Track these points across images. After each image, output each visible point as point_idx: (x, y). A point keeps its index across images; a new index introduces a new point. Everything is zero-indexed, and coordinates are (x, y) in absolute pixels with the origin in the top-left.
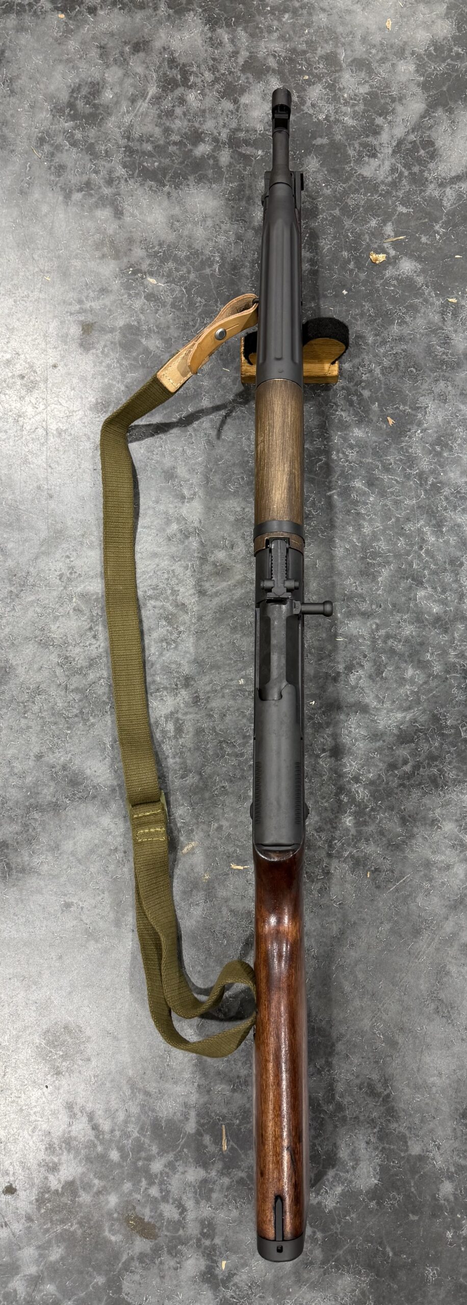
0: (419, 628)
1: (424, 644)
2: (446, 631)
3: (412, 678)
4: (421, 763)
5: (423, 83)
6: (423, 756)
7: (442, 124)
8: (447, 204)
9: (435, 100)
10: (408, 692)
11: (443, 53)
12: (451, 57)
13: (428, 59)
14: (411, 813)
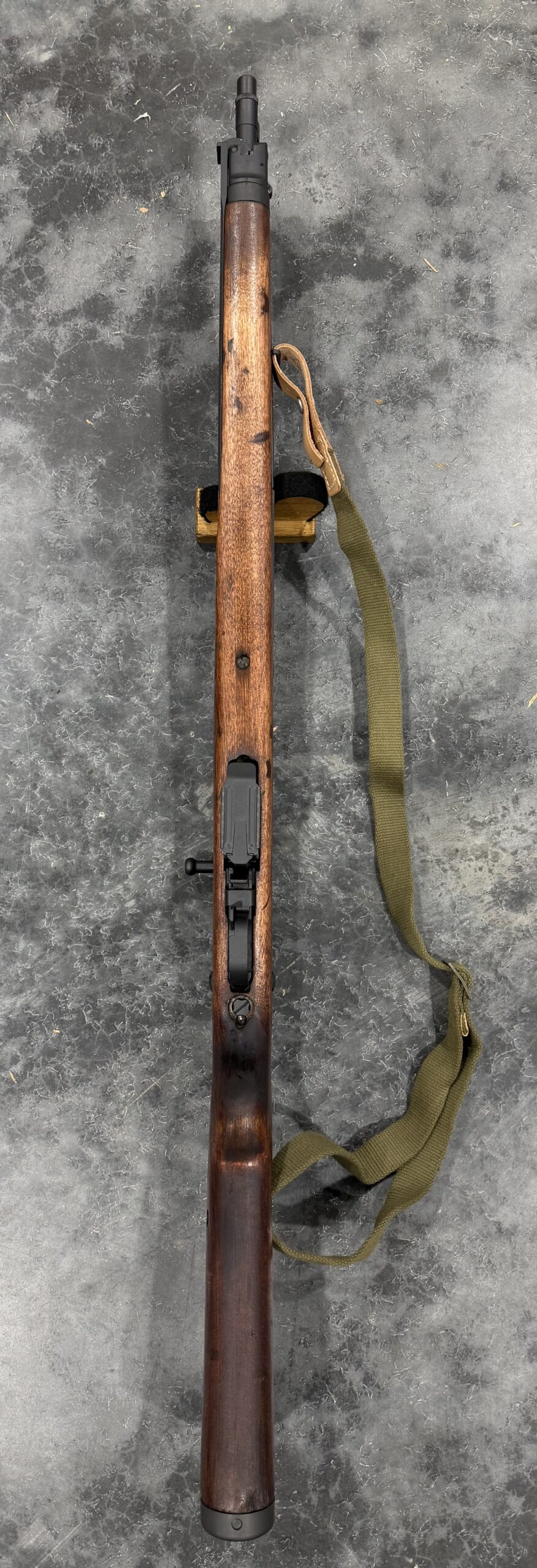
0: (33, 888)
1: (39, 907)
2: (67, 889)
3: (25, 952)
4: (35, 1060)
5: (30, 193)
6: (37, 1051)
7: (54, 245)
8: (60, 348)
9: (44, 214)
10: (20, 971)
11: (55, 152)
12: (65, 157)
13: (36, 161)
14: (22, 1125)
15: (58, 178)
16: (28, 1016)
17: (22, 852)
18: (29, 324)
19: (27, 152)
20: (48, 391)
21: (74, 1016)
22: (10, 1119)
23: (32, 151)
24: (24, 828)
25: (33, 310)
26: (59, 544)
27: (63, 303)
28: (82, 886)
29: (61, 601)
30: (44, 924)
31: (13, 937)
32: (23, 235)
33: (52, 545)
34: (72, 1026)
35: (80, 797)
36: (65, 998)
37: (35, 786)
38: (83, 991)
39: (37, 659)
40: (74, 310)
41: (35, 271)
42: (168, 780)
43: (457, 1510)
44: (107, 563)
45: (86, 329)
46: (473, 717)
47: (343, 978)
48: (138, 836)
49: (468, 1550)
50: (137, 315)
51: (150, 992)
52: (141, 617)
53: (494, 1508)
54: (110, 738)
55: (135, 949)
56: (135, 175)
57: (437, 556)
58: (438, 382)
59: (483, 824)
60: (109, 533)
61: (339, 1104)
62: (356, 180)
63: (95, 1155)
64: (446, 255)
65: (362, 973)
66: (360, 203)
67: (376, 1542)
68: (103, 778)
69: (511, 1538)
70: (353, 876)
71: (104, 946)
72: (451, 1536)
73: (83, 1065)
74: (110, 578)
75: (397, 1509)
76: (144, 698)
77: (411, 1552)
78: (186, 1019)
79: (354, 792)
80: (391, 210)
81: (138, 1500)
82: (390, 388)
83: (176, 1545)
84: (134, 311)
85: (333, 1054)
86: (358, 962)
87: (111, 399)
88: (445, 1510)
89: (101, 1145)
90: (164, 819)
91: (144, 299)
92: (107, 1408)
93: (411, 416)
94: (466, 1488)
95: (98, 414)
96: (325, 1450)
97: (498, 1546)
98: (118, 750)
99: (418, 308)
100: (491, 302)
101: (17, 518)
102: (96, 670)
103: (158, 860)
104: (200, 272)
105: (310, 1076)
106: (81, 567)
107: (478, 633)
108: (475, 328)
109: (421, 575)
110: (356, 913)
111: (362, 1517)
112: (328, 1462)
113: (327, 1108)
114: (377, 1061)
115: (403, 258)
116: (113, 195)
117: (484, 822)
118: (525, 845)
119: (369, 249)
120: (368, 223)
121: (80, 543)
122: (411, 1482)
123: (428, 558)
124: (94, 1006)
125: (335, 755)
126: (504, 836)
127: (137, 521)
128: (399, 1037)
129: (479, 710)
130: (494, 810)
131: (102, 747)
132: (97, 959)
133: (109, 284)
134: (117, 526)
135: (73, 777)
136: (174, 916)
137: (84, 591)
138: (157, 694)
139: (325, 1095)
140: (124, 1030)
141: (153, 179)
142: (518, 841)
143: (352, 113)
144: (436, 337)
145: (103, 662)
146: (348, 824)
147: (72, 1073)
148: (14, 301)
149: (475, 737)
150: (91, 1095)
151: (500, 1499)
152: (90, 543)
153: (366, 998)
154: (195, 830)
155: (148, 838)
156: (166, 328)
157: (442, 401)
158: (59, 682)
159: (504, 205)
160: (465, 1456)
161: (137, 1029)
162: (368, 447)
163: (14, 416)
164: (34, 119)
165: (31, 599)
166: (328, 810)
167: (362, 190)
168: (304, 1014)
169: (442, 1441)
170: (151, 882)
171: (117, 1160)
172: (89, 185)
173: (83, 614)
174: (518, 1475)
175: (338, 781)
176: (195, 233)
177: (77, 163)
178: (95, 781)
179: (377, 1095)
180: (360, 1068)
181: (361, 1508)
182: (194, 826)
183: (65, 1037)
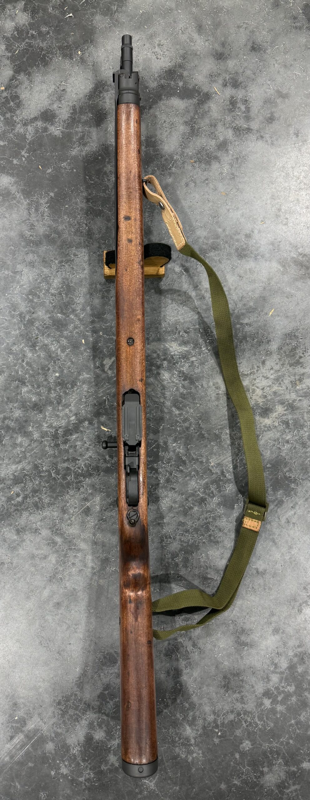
0: (24, 411)
1: (27, 421)
2: (41, 412)
3: (21, 443)
4: (28, 495)
5: (11, 57)
6: (29, 490)
7: (24, 84)
8: (29, 137)
9: (19, 68)
10: (19, 452)
11: (23, 35)
12: (28, 38)
13: (14, 40)
14: (23, 527)
15: (25, 49)
16: (24, 474)
17: (18, 394)
18: (13, 125)
19: (9, 35)
20: (24, 159)
21: (47, 473)
22: (17, 524)
23: (12, 35)
24: (19, 381)
25: (15, 118)
26: (31, 238)
27: (30, 114)
28: (48, 410)
29: (33, 267)
30: (30, 429)
31: (15, 435)
32: (9, 79)
33: (28, 238)
34: (46, 478)
35: (46, 366)
36: (42, 465)
37: (23, 361)
38: (50, 461)
39: (22, 297)
40: (36, 117)
41: (16, 97)
42: (90, 356)
43: (239, 706)
44: (56, 247)
45: (42, 127)
46: (241, 321)
47: (179, 452)
48: (76, 385)
49: (244, 725)
50: (68, 119)
51: (83, 461)
52: (74, 274)
53: (257, 705)
54: (60, 336)
55: (76, 440)
56: (65, 46)
57: (223, 240)
58: (222, 151)
59: (247, 375)
60: (56, 231)
61: (177, 513)
62: (178, 47)
63: (59, 540)
64: (225, 85)
65: (188, 450)
66: (180, 59)
67: (200, 722)
68: (57, 356)
69: (265, 719)
70: (183, 402)
71: (60, 439)
72: (236, 718)
73: (51, 497)
74: (58, 254)
75: (210, 706)
76: (76, 315)
77: (217, 726)
78: (102, 473)
79: (183, 361)
80: (196, 62)
81: (84, 705)
82: (197, 154)
83: (103, 726)
84: (66, 118)
85: (174, 489)
86: (186, 444)
87: (56, 163)
88: (233, 706)
89: (61, 535)
90: (88, 376)
91: (72, 111)
92: (68, 662)
93: (208, 168)
94: (243, 695)
95: (49, 171)
96: (174, 679)
97: (259, 722)
98: (64, 342)
99: (211, 113)
100: (248, 109)
101: (10, 225)
102: (52, 301)
103: (86, 396)
104: (100, 97)
105: (163, 500)
106: (43, 249)
107: (244, 279)
108: (240, 123)
109: (215, 249)
110: (185, 420)
111: (193, 711)
112: (176, 685)
113: (172, 515)
114: (196, 492)
115: (203, 88)
116: (54, 57)
117: (248, 374)
118: (268, 384)
119: (185, 83)
120: (185, 69)
121: (42, 237)
122: (216, 693)
123: (218, 241)
124: (56, 468)
125: (173, 342)
126: (257, 381)
127: (71, 225)
128: (206, 480)
129: (245, 318)
130: (253, 368)
131: (56, 340)
132: (57, 445)
133: (53, 104)
134: (60, 228)
135: (42, 355)
136: (94, 424)
137: (45, 262)
138: (83, 314)
139: (171, 509)
140: (71, 480)
141: (74, 49)
142: (265, 383)
143: (176, 12)
144: (220, 128)
145: (56, 298)
146: (180, 377)
147: (47, 501)
148: (5, 113)
149: (243, 331)
150: (56, 511)
151: (259, 701)
152: (47, 237)
153: (190, 462)
154: (104, 381)
155: (80, 386)
156: (83, 126)
157: (224, 161)
158: (34, 308)
159: (254, 59)
160: (242, 681)
161: (78, 479)
162: (187, 185)
163: (7, 172)
164: (12, 18)
165: (18, 266)
166: (170, 370)
167: (181, 52)
168: (160, 470)
169: (231, 674)
170: (83, 407)
171: (70, 542)
172: (41, 52)
173: (44, 273)
174: (268, 689)
175: (175, 355)
176: (96, 76)
177: (35, 41)
178: (53, 357)
179: (196, 508)
180: (188, 495)
181: (192, 706)
182: (103, 379)
183: (42, 483)
